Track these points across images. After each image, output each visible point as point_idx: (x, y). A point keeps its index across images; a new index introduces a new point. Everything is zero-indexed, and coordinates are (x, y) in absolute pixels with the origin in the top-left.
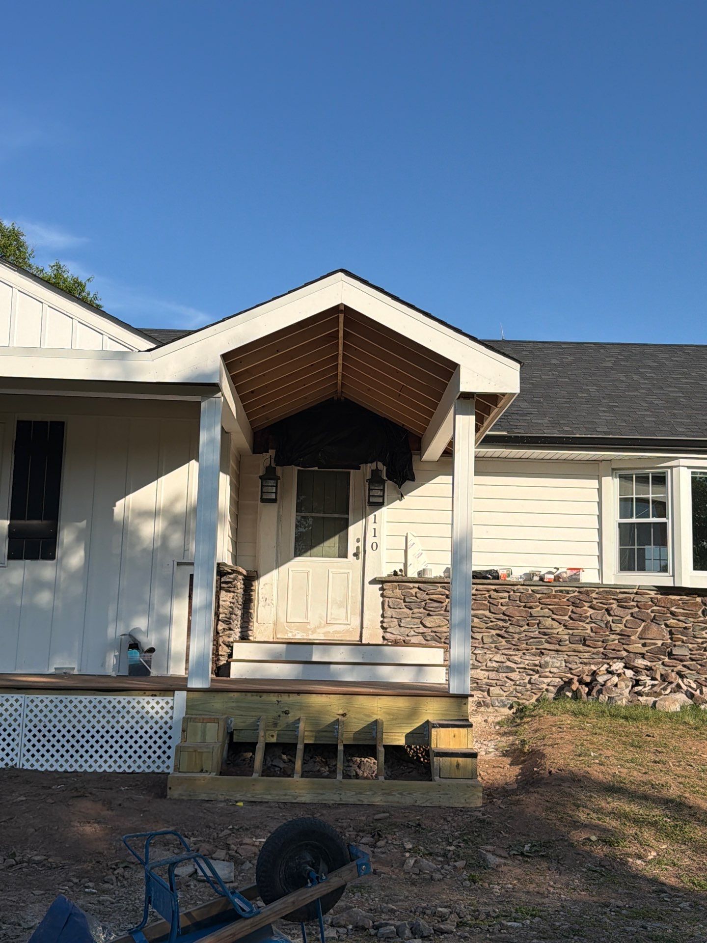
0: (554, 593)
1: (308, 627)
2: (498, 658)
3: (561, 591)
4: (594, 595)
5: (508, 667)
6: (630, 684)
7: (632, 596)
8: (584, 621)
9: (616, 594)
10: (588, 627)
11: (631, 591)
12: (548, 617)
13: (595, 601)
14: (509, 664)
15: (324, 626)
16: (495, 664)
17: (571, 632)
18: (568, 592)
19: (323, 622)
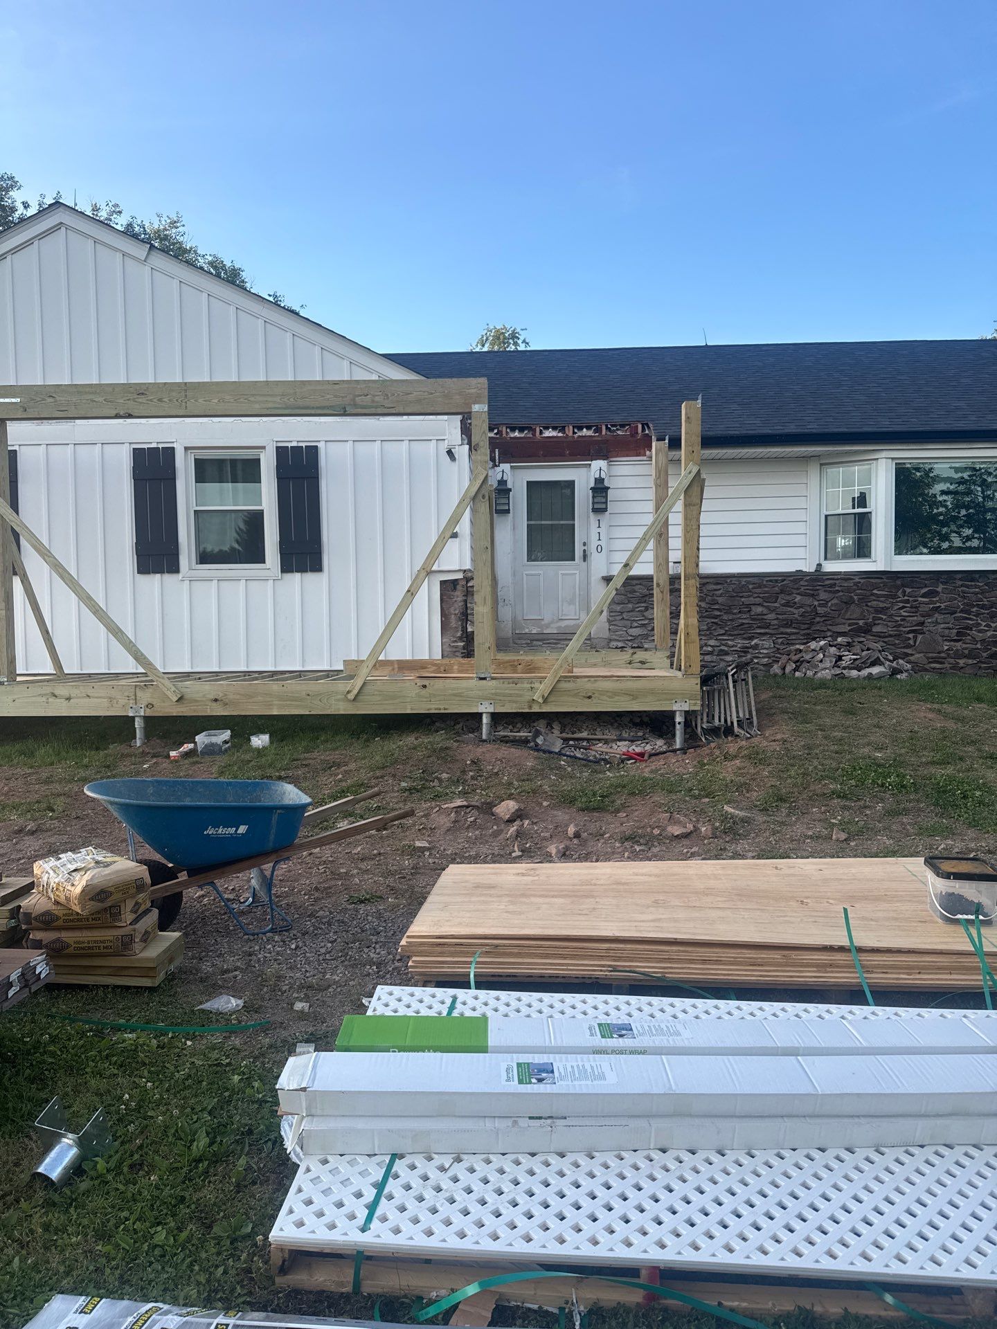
0: (765, 583)
1: (543, 623)
2: (712, 642)
3: (771, 581)
4: (802, 583)
5: (721, 650)
6: (834, 660)
7: (837, 582)
8: (792, 607)
9: (824, 580)
10: (796, 611)
11: (836, 577)
12: (758, 605)
13: (803, 588)
14: (723, 648)
15: (557, 622)
16: (710, 649)
17: (780, 617)
18: (776, 581)
19: (555, 618)
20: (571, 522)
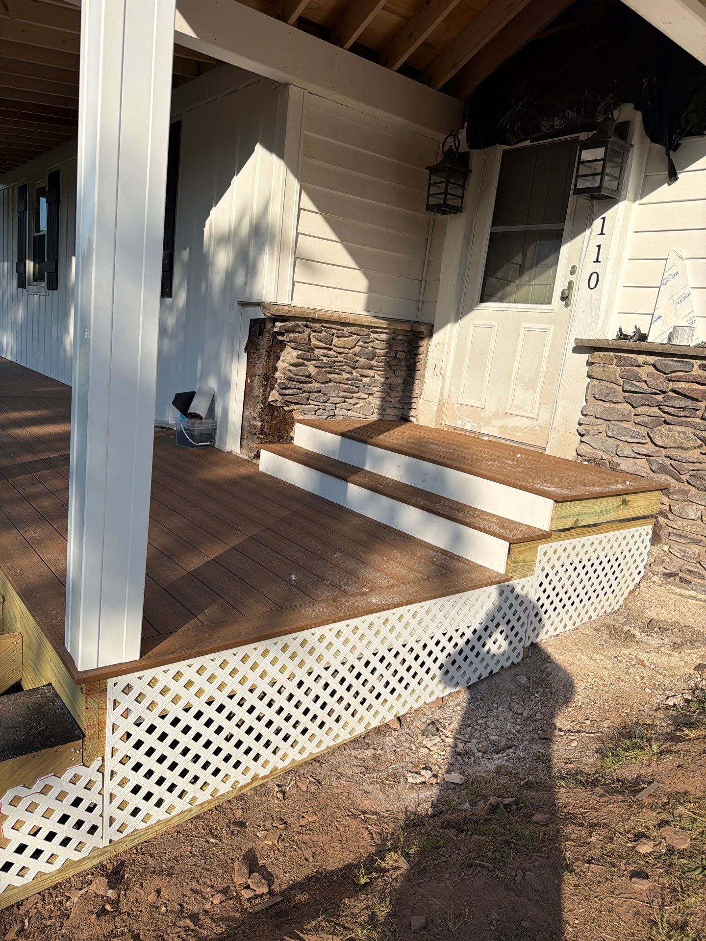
1: (482, 414)
15: (503, 418)
19: (501, 410)
20: (557, 226)
